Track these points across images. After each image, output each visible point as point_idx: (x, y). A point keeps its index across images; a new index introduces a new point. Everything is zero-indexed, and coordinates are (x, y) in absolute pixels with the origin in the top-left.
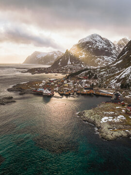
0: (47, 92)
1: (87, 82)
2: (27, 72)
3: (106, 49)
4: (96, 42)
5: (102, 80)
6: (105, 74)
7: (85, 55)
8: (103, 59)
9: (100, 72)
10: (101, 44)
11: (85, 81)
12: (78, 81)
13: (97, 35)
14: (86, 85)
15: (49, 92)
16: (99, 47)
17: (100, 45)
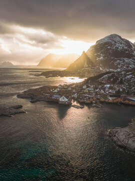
0: (63, 100)
1: (110, 88)
2: (41, 75)
3: (126, 50)
4: (116, 42)
5: (130, 85)
6: (132, 77)
7: (104, 57)
8: (124, 61)
9: (126, 75)
10: (121, 45)
11: (108, 86)
12: (100, 86)
13: (116, 36)
14: (110, 91)
15: (67, 100)
16: (119, 48)
17: (120, 47)
